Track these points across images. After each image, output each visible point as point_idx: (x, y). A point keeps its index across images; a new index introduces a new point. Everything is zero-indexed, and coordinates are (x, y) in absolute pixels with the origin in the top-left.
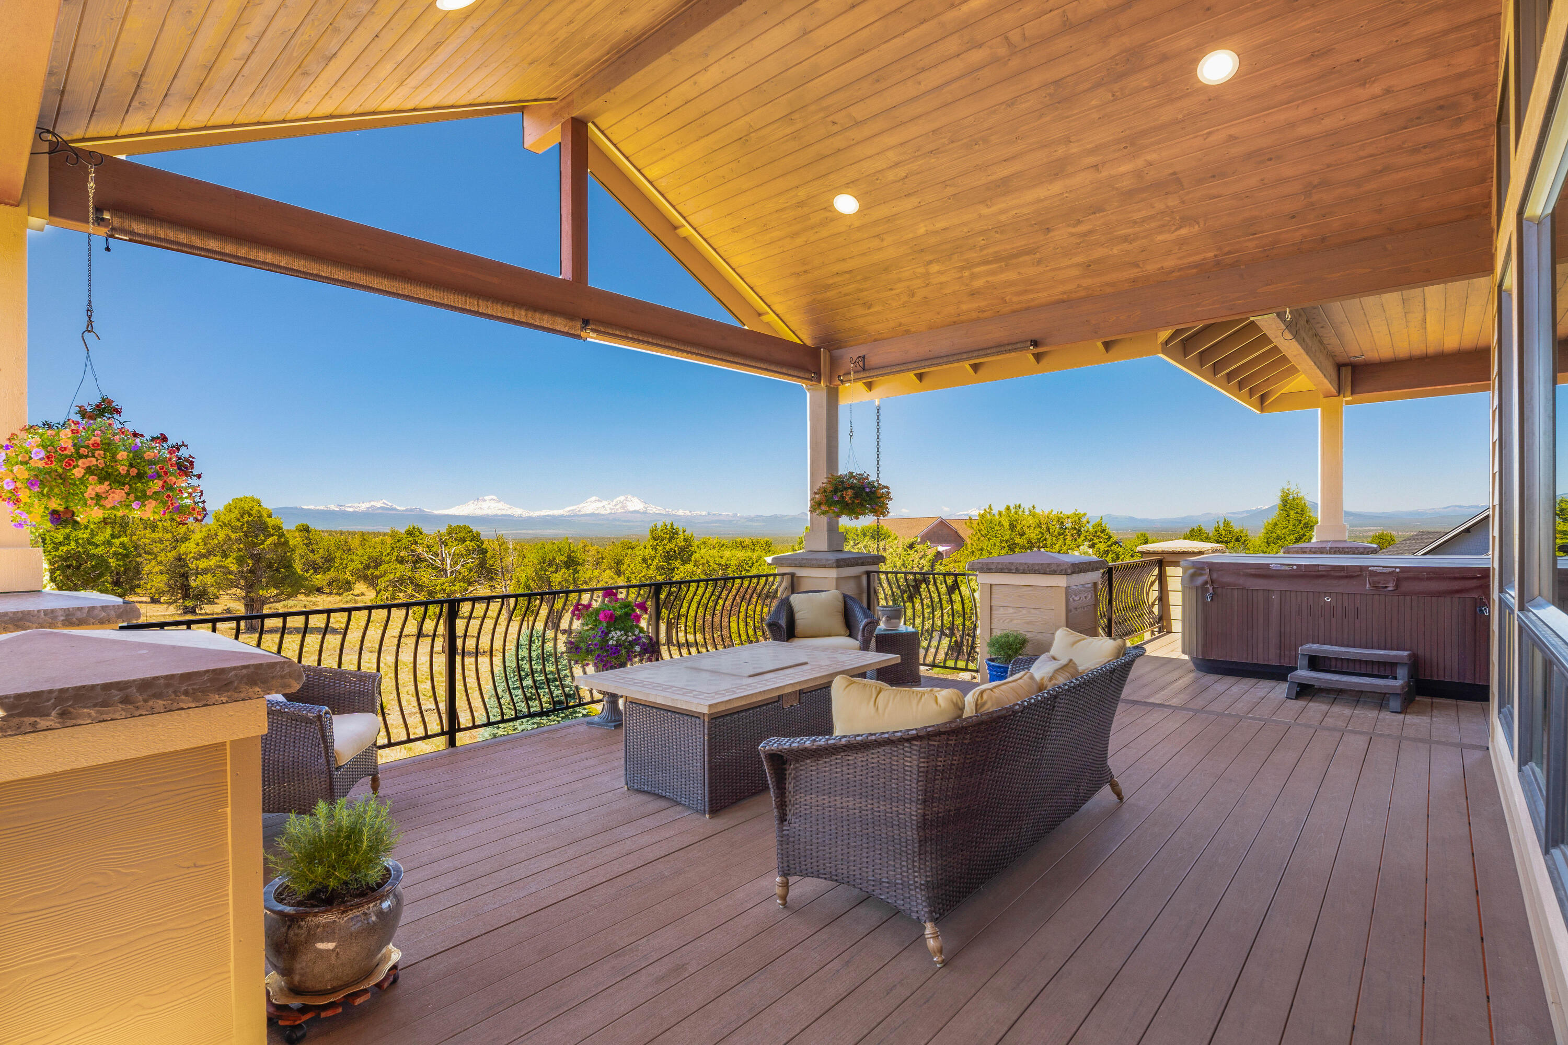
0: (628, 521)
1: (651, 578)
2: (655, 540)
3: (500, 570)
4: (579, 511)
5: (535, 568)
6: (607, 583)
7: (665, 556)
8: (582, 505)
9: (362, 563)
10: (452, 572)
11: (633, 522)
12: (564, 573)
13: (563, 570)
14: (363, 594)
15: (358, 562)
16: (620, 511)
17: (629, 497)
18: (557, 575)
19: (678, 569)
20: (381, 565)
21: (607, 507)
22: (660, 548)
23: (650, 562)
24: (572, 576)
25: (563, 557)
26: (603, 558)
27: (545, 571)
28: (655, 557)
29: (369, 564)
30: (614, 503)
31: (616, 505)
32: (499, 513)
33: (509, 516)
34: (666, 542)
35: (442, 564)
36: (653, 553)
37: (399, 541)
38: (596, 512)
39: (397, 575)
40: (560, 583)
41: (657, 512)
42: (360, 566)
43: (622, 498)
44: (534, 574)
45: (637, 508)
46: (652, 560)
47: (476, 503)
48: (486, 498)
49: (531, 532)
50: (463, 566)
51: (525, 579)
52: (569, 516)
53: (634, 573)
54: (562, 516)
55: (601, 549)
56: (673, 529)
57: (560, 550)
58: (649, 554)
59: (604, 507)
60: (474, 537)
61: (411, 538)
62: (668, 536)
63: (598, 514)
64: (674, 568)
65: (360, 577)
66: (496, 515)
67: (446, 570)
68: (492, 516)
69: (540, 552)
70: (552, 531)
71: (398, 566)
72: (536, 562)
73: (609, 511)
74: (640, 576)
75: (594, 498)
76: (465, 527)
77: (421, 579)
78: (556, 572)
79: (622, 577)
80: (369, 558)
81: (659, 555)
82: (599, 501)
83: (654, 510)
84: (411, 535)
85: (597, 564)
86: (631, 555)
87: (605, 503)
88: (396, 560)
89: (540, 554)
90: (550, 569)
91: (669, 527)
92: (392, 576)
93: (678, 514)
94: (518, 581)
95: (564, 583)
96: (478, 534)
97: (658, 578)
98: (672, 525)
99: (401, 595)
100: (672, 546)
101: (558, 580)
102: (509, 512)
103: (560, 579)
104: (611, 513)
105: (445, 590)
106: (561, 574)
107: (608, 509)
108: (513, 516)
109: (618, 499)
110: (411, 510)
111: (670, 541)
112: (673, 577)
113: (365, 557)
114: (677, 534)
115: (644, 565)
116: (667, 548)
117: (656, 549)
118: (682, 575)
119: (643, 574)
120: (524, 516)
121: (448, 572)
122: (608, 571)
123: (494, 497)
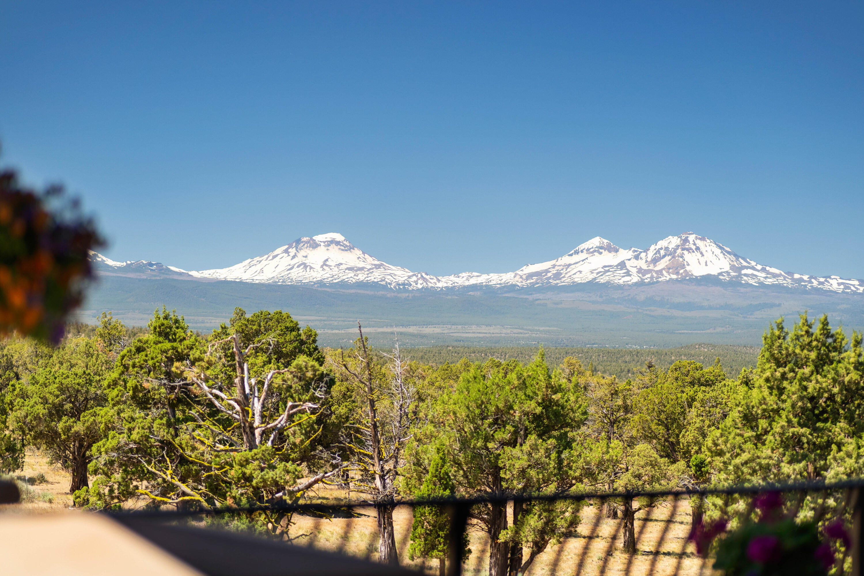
0: (689, 306)
1: (766, 469)
2: (779, 364)
3: (368, 431)
4: (558, 276)
5: (461, 430)
6: (639, 477)
7: (804, 409)
8: (566, 260)
9: (45, 401)
10: (265, 434)
11: (702, 308)
12: (535, 448)
13: (532, 438)
14: (42, 479)
15: (36, 399)
16: (666, 277)
17: (692, 238)
18: (516, 451)
19: (840, 446)
20: (86, 409)
21: (632, 265)
22: (792, 387)
23: (763, 423)
24: (554, 455)
25: (533, 404)
26: (627, 409)
27: (487, 439)
28: (777, 411)
29: (61, 405)
30: (651, 254)
31: (655, 261)
32: (350, 277)
33: (375, 285)
34: (807, 370)
35: (245, 413)
36: (772, 400)
37: (139, 350)
38: (603, 280)
39: (135, 436)
40: (523, 472)
41: (769, 281)
42: (41, 410)
43: (673, 241)
44: (457, 446)
45: (713, 270)
46: (771, 421)
47: (292, 251)
48: (319, 238)
49: (428, 330)
50: (290, 418)
51: (436, 457)
52: (531, 289)
53: (721, 453)
54: (512, 288)
55: (622, 385)
56: (828, 335)
57: (523, 385)
58: (763, 401)
59: (622, 265)
60: (302, 343)
61: (167, 345)
62: (813, 355)
63: (607, 285)
64: (829, 444)
65: (39, 436)
66: (343, 284)
67: (252, 429)
68: (332, 285)
69: (474, 387)
70: (484, 329)
71: (139, 414)
72: (462, 413)
73: (635, 279)
74: (738, 461)
75: (595, 242)
76: (280, 319)
77: (194, 449)
78: (513, 443)
79: (681, 464)
80: (62, 389)
81: (788, 405)
82: (609, 249)
83: (761, 275)
84: (166, 336)
85: (612, 423)
86: (703, 403)
87: (624, 254)
88: (134, 397)
89: (474, 394)
90: (500, 435)
91: (817, 330)
92: (123, 439)
93: (826, 287)
94: (418, 463)
95: (533, 473)
96: (312, 337)
97: (786, 469)
98: (825, 323)
99: (143, 485)
100: (825, 382)
101: (518, 465)
102: (376, 276)
103: (525, 464)
104: (641, 284)
105: (248, 479)
106: (526, 447)
107: (634, 271)
108: (385, 287)
109: (662, 244)
110: (139, 268)
111: (818, 369)
112: (826, 468)
113: (53, 388)
114: (839, 350)
115: (749, 433)
116: (811, 387)
117: (781, 391)
118: (850, 462)
119: (745, 456)
120: (414, 286)
121: (257, 432)
122: (642, 447)
123: (339, 237)
